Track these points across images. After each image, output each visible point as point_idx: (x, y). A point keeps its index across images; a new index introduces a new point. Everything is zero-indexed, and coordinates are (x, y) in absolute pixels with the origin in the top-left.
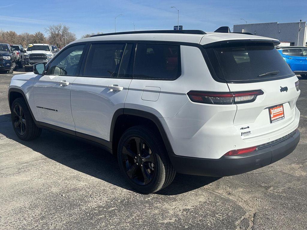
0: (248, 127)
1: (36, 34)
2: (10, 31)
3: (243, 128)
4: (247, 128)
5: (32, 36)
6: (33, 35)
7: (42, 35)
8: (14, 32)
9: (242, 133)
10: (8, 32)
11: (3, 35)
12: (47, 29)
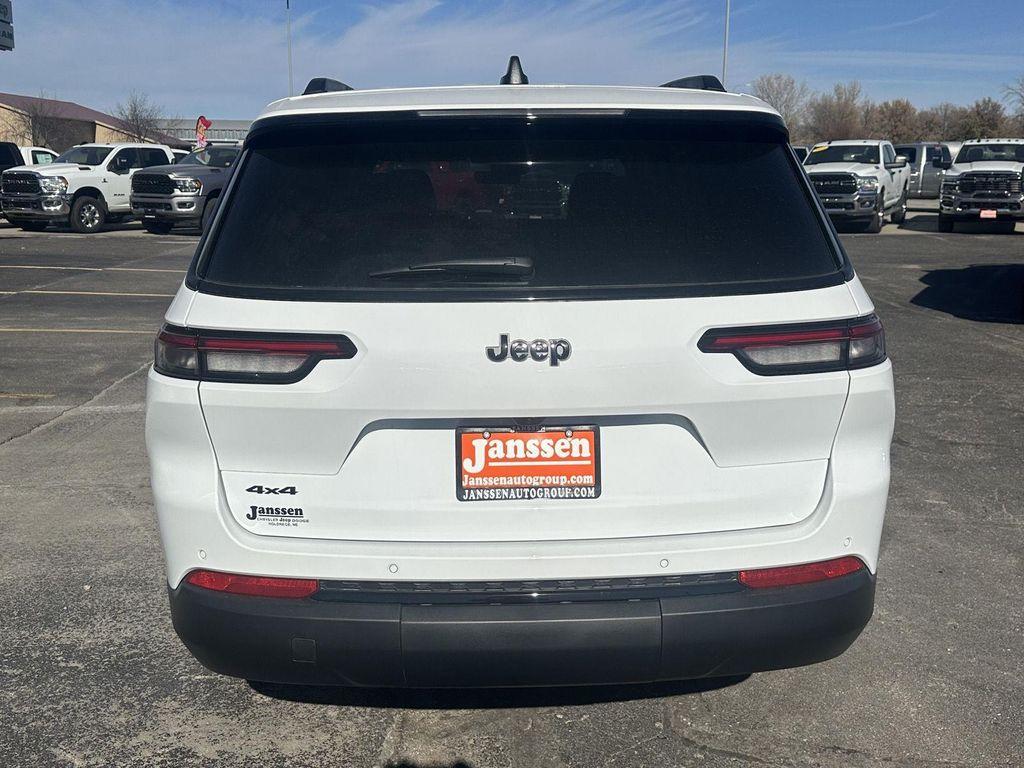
0: (293, 491)
1: (978, 106)
2: (896, 99)
3: (260, 490)
4: (283, 491)
5: (963, 114)
6: (965, 111)
7: (996, 107)
8: (908, 104)
9: (254, 508)
10: (886, 104)
11: (867, 112)
12: (1010, 86)
